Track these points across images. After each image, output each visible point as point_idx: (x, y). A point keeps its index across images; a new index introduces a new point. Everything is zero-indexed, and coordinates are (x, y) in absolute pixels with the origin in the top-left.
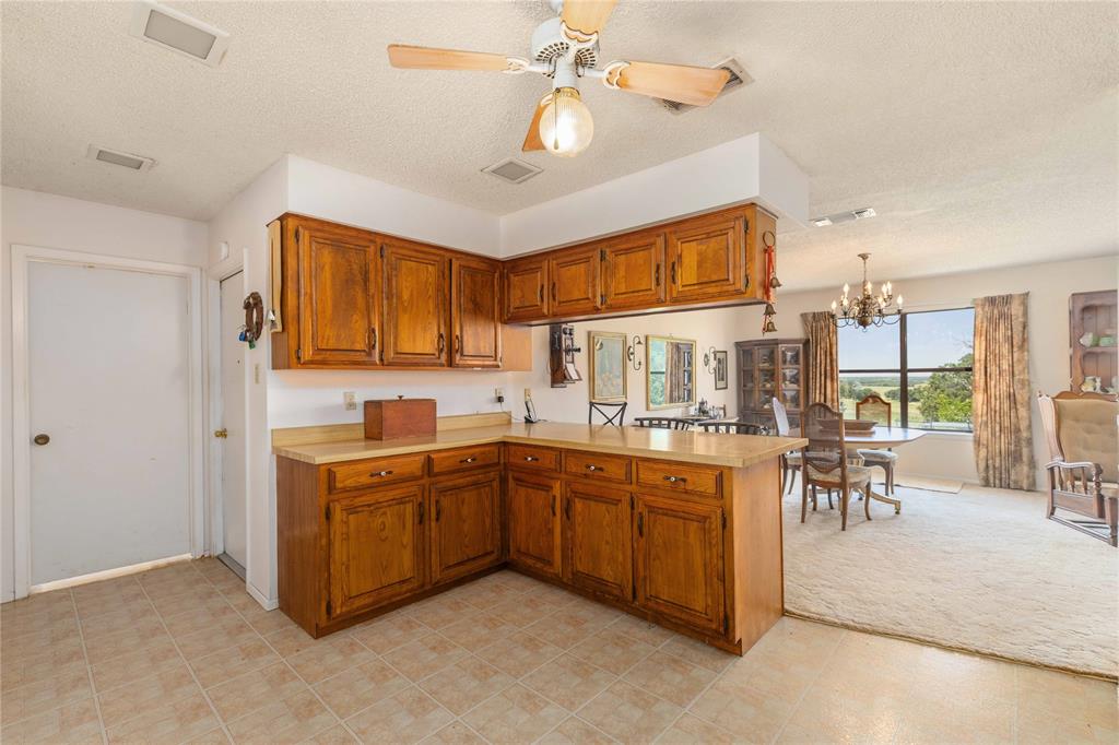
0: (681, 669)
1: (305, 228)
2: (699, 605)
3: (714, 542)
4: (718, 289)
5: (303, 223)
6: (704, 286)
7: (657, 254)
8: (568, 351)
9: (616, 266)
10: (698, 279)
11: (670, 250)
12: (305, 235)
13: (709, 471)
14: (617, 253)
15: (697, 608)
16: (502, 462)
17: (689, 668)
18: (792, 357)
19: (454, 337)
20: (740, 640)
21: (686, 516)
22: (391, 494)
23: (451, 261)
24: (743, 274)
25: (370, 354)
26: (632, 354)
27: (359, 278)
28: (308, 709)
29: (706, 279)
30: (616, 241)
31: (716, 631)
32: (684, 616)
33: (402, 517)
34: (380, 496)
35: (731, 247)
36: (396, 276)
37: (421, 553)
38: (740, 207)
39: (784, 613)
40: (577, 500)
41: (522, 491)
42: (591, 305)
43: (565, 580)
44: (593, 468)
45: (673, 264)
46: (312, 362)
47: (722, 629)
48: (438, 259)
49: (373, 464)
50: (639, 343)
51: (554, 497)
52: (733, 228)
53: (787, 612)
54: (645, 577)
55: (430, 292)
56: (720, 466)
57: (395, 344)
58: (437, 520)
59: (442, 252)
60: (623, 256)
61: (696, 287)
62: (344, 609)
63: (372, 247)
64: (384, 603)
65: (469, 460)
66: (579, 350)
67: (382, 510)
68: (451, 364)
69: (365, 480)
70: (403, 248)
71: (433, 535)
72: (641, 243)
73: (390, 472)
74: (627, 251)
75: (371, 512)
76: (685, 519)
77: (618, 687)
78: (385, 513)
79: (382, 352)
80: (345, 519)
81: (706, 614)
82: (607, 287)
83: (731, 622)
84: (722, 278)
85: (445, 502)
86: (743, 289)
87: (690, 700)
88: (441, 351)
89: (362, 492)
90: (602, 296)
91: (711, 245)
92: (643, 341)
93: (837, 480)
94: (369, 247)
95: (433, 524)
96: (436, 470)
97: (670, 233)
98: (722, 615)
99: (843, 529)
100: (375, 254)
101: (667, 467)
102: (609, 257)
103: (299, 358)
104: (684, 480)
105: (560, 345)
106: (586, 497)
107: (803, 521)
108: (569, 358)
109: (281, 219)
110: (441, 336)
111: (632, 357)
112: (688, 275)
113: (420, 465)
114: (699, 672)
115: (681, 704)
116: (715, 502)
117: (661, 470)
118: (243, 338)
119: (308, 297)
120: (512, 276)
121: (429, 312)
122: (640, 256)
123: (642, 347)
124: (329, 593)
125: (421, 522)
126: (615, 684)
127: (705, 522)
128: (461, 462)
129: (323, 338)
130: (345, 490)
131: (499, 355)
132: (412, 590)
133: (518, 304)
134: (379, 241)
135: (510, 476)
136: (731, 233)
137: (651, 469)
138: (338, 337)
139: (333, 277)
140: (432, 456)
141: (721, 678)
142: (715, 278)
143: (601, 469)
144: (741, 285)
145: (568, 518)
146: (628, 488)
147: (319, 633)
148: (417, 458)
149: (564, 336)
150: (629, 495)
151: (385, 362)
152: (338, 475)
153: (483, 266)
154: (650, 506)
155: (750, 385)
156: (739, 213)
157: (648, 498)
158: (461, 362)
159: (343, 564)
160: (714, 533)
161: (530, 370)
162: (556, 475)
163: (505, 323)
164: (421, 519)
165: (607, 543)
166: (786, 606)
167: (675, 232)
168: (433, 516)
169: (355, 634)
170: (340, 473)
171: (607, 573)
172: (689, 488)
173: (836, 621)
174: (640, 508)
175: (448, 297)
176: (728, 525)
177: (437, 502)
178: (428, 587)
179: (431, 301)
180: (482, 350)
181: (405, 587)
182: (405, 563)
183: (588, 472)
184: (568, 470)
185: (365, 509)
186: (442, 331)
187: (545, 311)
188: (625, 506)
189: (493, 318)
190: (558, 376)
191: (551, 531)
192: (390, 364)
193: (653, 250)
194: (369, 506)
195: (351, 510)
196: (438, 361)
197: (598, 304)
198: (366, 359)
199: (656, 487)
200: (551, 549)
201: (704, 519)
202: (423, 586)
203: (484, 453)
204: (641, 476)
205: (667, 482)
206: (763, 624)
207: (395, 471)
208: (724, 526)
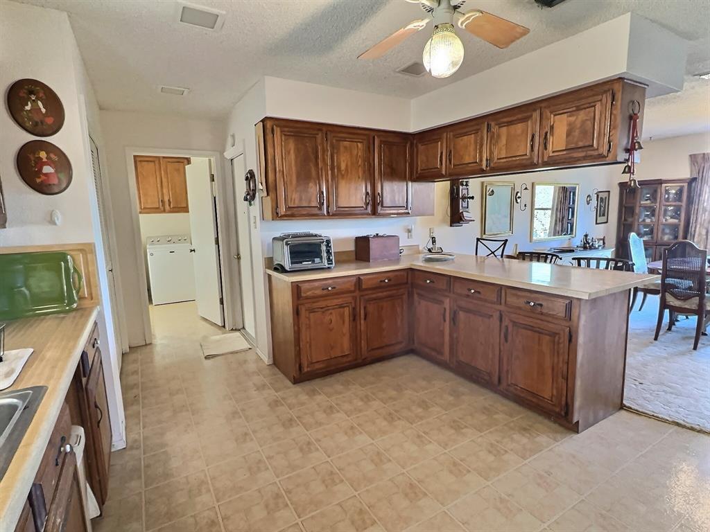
0: (528, 435)
1: (277, 126)
2: (547, 394)
3: (561, 351)
4: (583, 154)
5: (276, 122)
6: (572, 151)
7: (533, 126)
8: (464, 198)
9: (499, 136)
10: (566, 146)
11: (544, 122)
12: (277, 131)
13: (560, 300)
14: (500, 126)
15: (546, 397)
16: (409, 282)
17: (535, 435)
18: (676, 194)
19: (376, 194)
20: (578, 422)
21: (541, 331)
22: (336, 302)
23: (374, 137)
24: (606, 139)
25: (320, 209)
26: (519, 197)
27: (312, 157)
28: (289, 423)
29: (573, 146)
30: (501, 115)
31: (559, 414)
32: (534, 400)
33: (342, 316)
34: (329, 303)
35: (597, 118)
36: (337, 153)
37: (355, 338)
38: (608, 82)
39: (622, 407)
40: (460, 312)
41: (423, 303)
42: (478, 167)
43: (451, 365)
44: (473, 291)
45: (546, 133)
46: (285, 216)
47: (563, 413)
48: (365, 138)
49: (324, 282)
50: (526, 189)
51: (445, 309)
52: (601, 100)
53: (625, 406)
54: (507, 371)
55: (360, 163)
56: (569, 297)
57: (337, 201)
58: (365, 319)
59: (367, 132)
60: (505, 128)
61: (565, 152)
62: (309, 369)
63: (320, 135)
64: (333, 368)
65: (386, 281)
66: (472, 198)
67: (330, 311)
68: (374, 213)
69: (319, 292)
70: (340, 132)
71: (362, 328)
72: (520, 116)
73: (334, 288)
74: (510, 123)
75: (323, 312)
76: (540, 333)
77: (480, 440)
78: (331, 313)
79: (328, 207)
80: (307, 316)
81: (552, 401)
82: (491, 153)
83: (570, 408)
84: (587, 144)
85: (371, 308)
86: (605, 153)
87: (530, 456)
88: (367, 204)
89: (317, 299)
90: (487, 160)
91: (580, 117)
92: (529, 187)
93: (694, 307)
94: (317, 134)
95: (362, 322)
96: (364, 287)
97: (545, 107)
98: (563, 403)
99: (695, 348)
100: (323, 138)
101: (529, 294)
102: (495, 129)
103: (277, 213)
104: (541, 305)
105: (458, 194)
106: (468, 311)
107: (656, 339)
108: (465, 205)
109: (263, 121)
110: (367, 193)
111: (519, 201)
112: (558, 142)
113: (353, 284)
114: (543, 439)
115: (524, 457)
116: (565, 323)
117: (523, 297)
118: (246, 199)
119: (281, 173)
120: (420, 145)
121: (359, 178)
122: (519, 128)
123: (529, 192)
124: (300, 360)
125: (354, 320)
126: (478, 437)
127: (555, 337)
128: (381, 281)
129: (291, 199)
130: (307, 298)
131: (410, 206)
132: (349, 362)
133: (424, 167)
134: (324, 129)
135: (415, 292)
136: (598, 106)
137: (516, 295)
138: (301, 199)
139: (296, 157)
140: (362, 277)
141: (558, 446)
142: (581, 144)
143: (479, 292)
144: (604, 150)
145: (454, 323)
146: (498, 307)
147: (296, 381)
148: (352, 279)
149: (461, 187)
150: (498, 313)
151: (331, 214)
152: (302, 289)
153: (397, 140)
154: (514, 322)
155: (630, 220)
156: (606, 88)
157: (513, 315)
158: (382, 212)
159: (307, 342)
160: (561, 346)
161: (433, 215)
162: (447, 294)
163: (413, 180)
164: (354, 317)
165: (481, 343)
166: (624, 402)
167: (549, 107)
168: (362, 316)
169: (316, 384)
170: (304, 286)
171: (480, 364)
172: (545, 311)
173: (668, 419)
174: (506, 322)
175: (372, 164)
176: (573, 340)
177: (365, 308)
178: (360, 361)
179: (360, 169)
180: (397, 202)
181: (345, 360)
182: (345, 345)
183: (470, 294)
184: (455, 291)
185: (320, 310)
186: (369, 191)
187: (444, 173)
188: (495, 321)
189: (405, 177)
190: (456, 218)
191: (442, 333)
192: (333, 215)
193: (529, 122)
194: (321, 308)
195: (312, 311)
196: (366, 212)
197: (484, 167)
198: (318, 212)
199: (520, 308)
200: (443, 344)
201: (553, 335)
202: (356, 360)
203: (396, 276)
204: (508, 299)
205: (527, 306)
206: (601, 413)
207: (337, 287)
208: (570, 340)
